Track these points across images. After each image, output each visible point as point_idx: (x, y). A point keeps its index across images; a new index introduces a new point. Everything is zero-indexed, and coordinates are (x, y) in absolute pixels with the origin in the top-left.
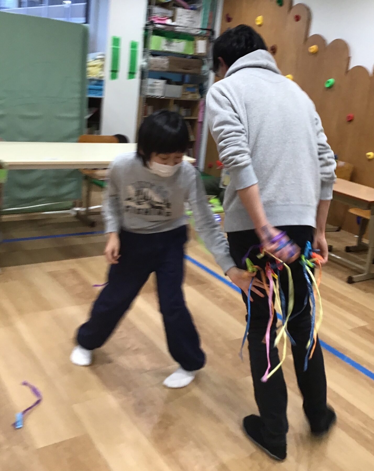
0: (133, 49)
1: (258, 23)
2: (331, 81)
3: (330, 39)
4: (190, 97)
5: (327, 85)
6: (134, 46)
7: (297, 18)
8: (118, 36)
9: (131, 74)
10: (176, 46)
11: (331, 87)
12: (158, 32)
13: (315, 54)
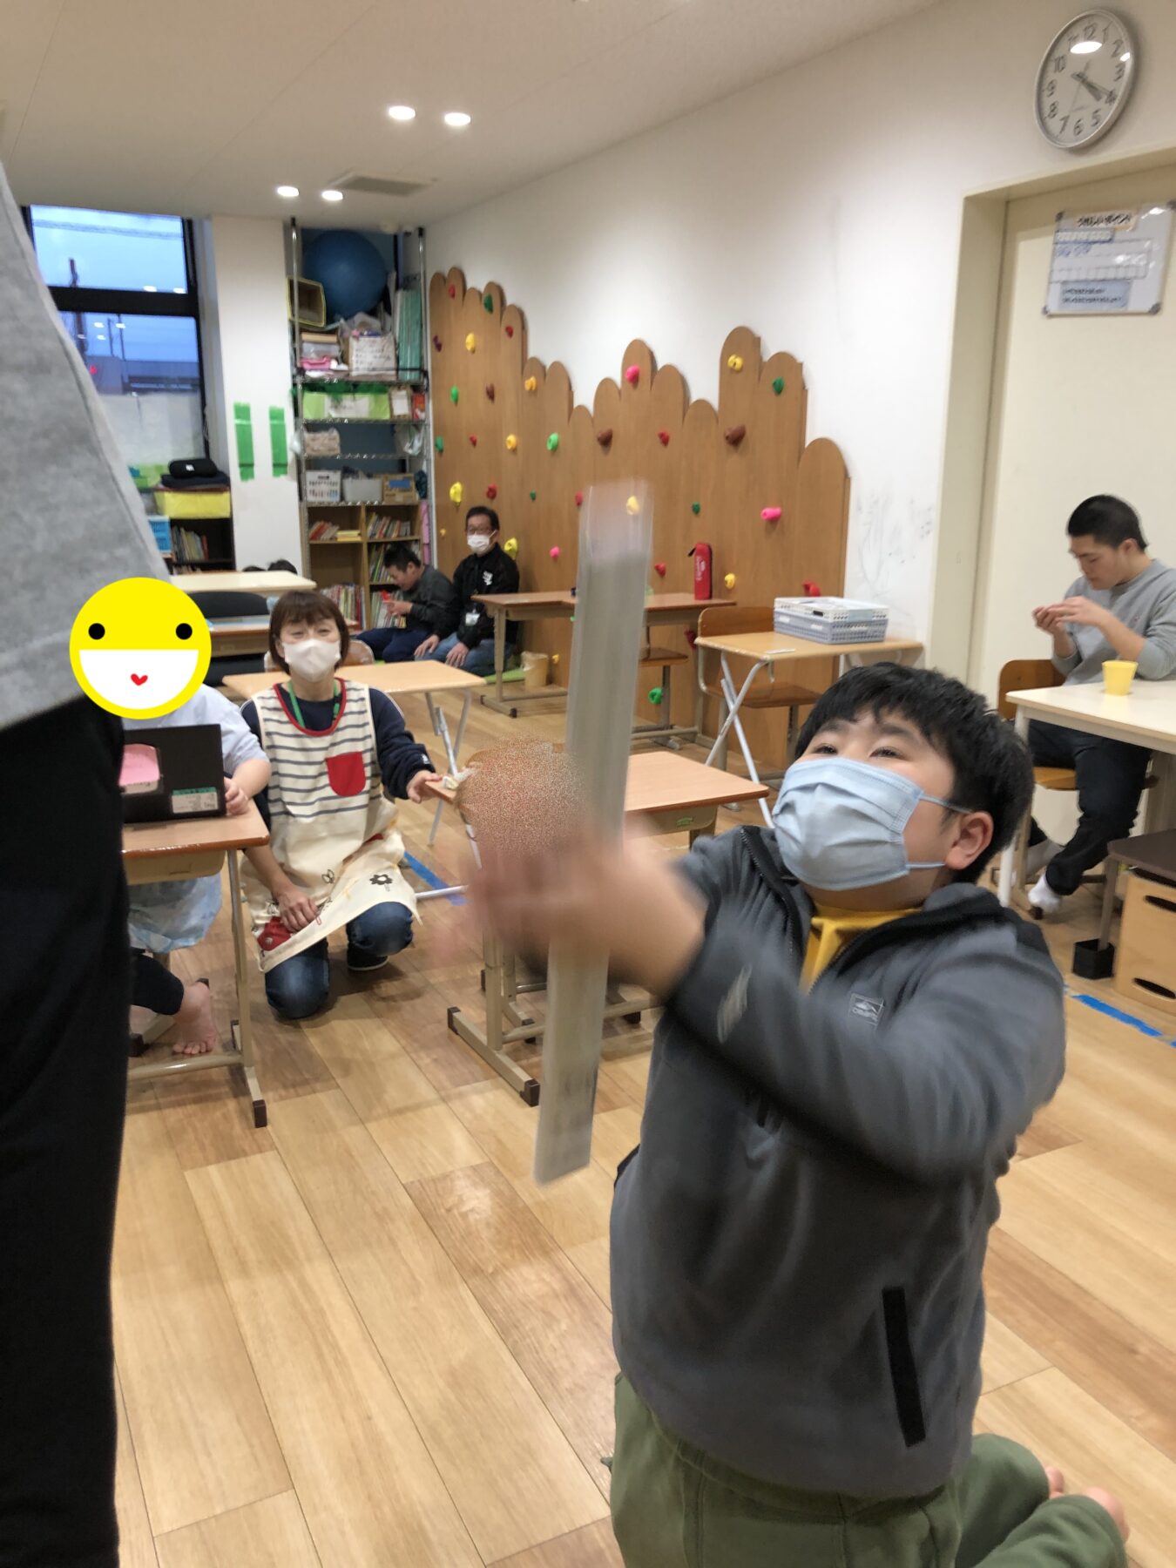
0: (275, 422)
1: (469, 348)
2: (554, 437)
3: (548, 364)
4: (399, 499)
5: (549, 447)
6: (276, 415)
7: (510, 332)
8: (243, 401)
9: (279, 466)
10: (351, 408)
11: (555, 449)
12: (314, 386)
13: (533, 392)
